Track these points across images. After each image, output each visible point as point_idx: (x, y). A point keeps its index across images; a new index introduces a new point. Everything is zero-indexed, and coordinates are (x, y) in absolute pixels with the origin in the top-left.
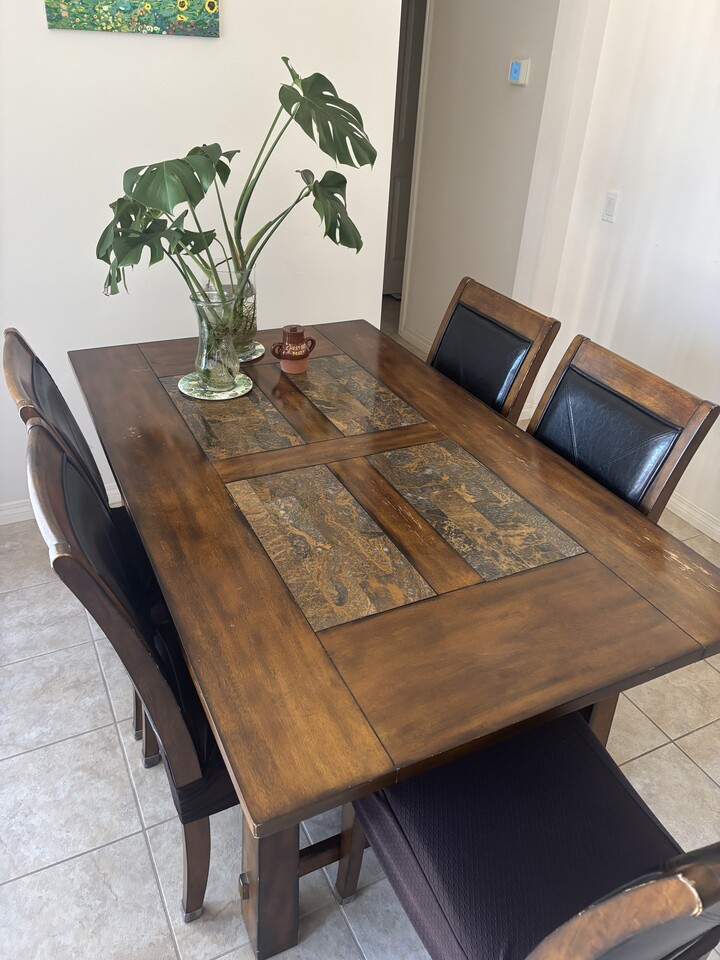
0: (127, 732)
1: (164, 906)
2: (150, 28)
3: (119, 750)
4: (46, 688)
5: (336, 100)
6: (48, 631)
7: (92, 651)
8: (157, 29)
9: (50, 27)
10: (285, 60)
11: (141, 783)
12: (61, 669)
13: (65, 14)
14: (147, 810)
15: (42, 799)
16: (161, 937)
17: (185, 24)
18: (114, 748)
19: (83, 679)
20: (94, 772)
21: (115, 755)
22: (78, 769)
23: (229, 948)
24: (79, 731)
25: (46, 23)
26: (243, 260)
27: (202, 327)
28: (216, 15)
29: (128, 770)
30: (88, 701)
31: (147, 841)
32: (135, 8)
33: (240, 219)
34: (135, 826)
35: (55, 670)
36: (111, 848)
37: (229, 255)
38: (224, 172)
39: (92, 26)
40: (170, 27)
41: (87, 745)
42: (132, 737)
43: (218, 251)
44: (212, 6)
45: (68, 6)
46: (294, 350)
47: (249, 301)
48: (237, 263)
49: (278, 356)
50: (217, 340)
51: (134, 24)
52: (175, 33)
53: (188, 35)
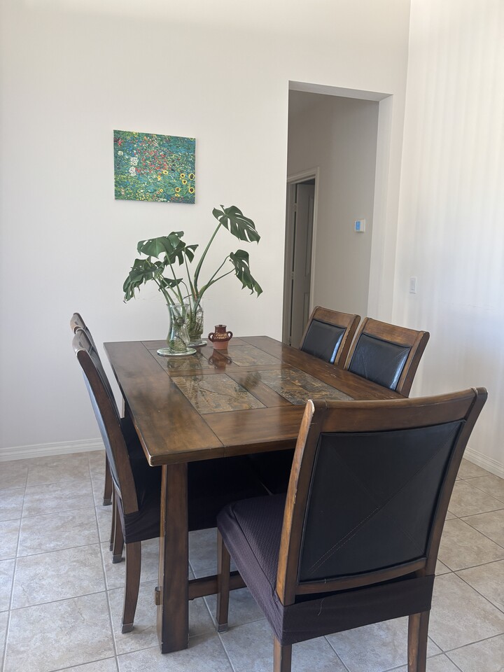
0: (105, 547)
1: (111, 625)
2: (162, 199)
3: (99, 555)
4: (62, 526)
5: (242, 216)
6: (69, 501)
7: (93, 511)
8: (165, 200)
9: (116, 199)
11: (108, 570)
12: (74, 517)
13: (123, 193)
14: (110, 582)
15: (50, 573)
16: (106, 639)
17: (179, 198)
18: (97, 554)
19: (86, 522)
20: (83, 563)
21: (96, 557)
22: (74, 561)
23: (145, 647)
24: (78, 545)
25: (114, 197)
26: (197, 296)
27: (171, 319)
28: (194, 194)
29: (102, 564)
30: (86, 532)
31: (107, 597)
32: (155, 191)
34: (102, 588)
35: (70, 518)
36: (86, 597)
38: (191, 257)
39: (135, 198)
40: (171, 199)
41: (81, 551)
42: (108, 549)
44: (192, 190)
45: (125, 190)
46: (221, 336)
47: (199, 315)
48: (194, 297)
49: (212, 340)
50: (178, 326)
51: (155, 197)
52: (174, 202)
53: (180, 202)
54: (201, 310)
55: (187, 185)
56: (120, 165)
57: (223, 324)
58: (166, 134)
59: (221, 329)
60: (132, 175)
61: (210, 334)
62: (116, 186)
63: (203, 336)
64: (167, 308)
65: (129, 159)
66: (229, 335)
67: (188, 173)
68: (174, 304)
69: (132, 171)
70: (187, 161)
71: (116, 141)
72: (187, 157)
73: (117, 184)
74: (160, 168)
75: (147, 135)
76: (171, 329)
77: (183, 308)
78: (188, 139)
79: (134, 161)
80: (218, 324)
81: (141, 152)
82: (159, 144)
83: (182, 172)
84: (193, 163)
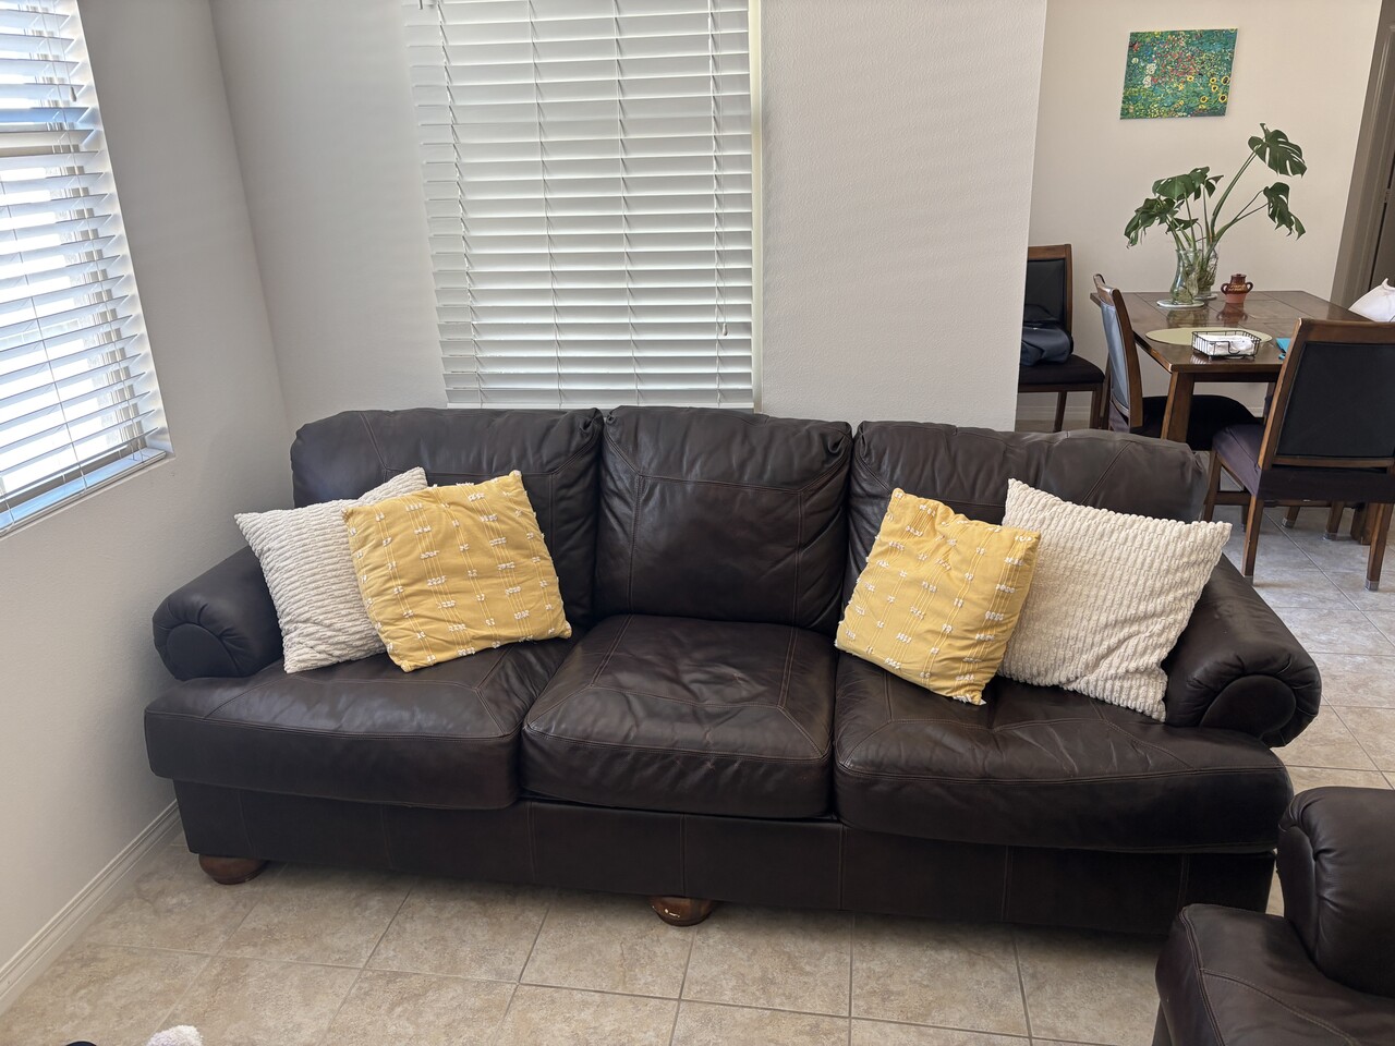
2: (1181, 114)
5: (1287, 143)
8: (1185, 114)
9: (1121, 118)
10: (1262, 125)
13: (1131, 111)
17: (1204, 110)
25: (1119, 116)
26: (1213, 238)
27: (1179, 266)
28: (1225, 103)
32: (1173, 103)
33: (1216, 214)
37: (1205, 236)
38: (1211, 189)
39: (1146, 116)
40: (1192, 112)
43: (1199, 231)
44: (1223, 98)
45: (1134, 106)
46: (1237, 288)
47: (1212, 262)
48: (1208, 241)
49: (1226, 292)
50: (1187, 274)
51: (1172, 112)
52: (1196, 115)
53: (1204, 115)
54: (1216, 256)
55: (1218, 92)
56: (1132, 74)
57: (1243, 273)
58: (1198, 27)
59: (1239, 279)
60: (1146, 87)
61: (1224, 285)
62: (1124, 102)
63: (1213, 288)
64: (1175, 253)
65: (1145, 66)
66: (1249, 286)
67: (1221, 76)
68: (1184, 249)
69: (1147, 82)
70: (1222, 60)
71: (1131, 46)
72: (1222, 55)
73: (1126, 99)
74: (1185, 73)
75: (1172, 33)
76: (1177, 277)
77: (1196, 254)
78: (1227, 31)
79: (1152, 68)
80: (1235, 274)
81: (1161, 57)
82: (1187, 43)
83: (1212, 76)
84: (1230, 63)
